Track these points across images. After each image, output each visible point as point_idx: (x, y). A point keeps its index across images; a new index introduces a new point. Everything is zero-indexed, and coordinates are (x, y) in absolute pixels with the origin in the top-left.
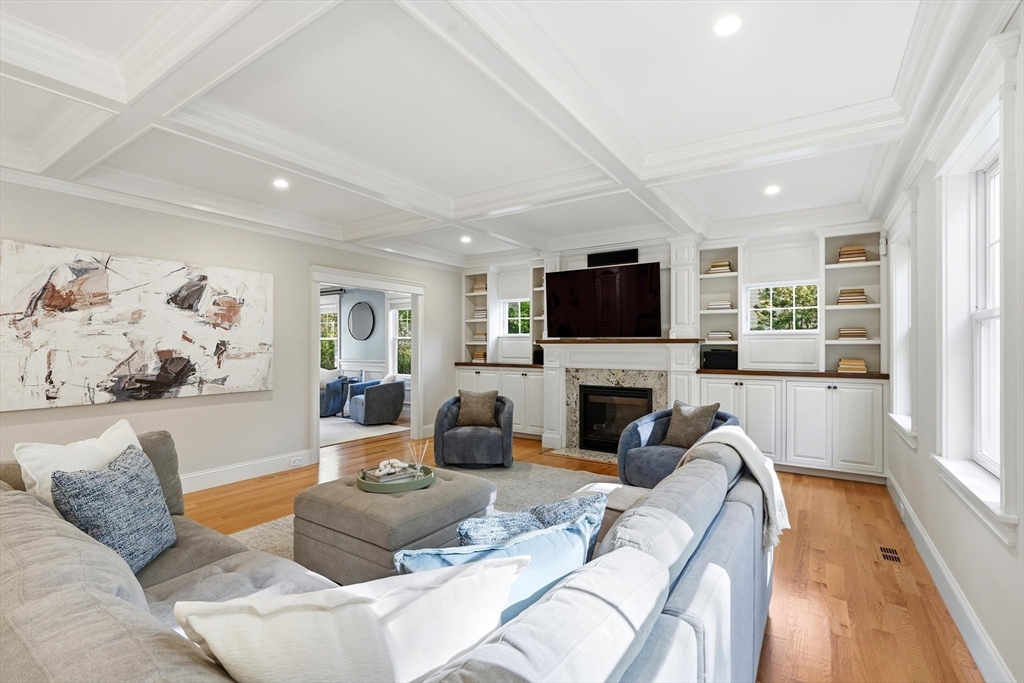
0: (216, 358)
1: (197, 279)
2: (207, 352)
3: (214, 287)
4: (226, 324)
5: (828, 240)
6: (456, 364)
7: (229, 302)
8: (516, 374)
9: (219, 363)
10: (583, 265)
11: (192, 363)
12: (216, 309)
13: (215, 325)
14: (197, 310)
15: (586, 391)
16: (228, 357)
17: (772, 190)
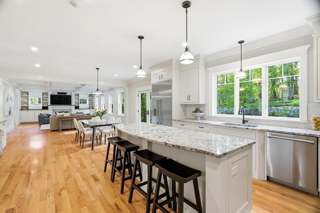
5: (89, 94)
8: (40, 111)
10: (57, 94)
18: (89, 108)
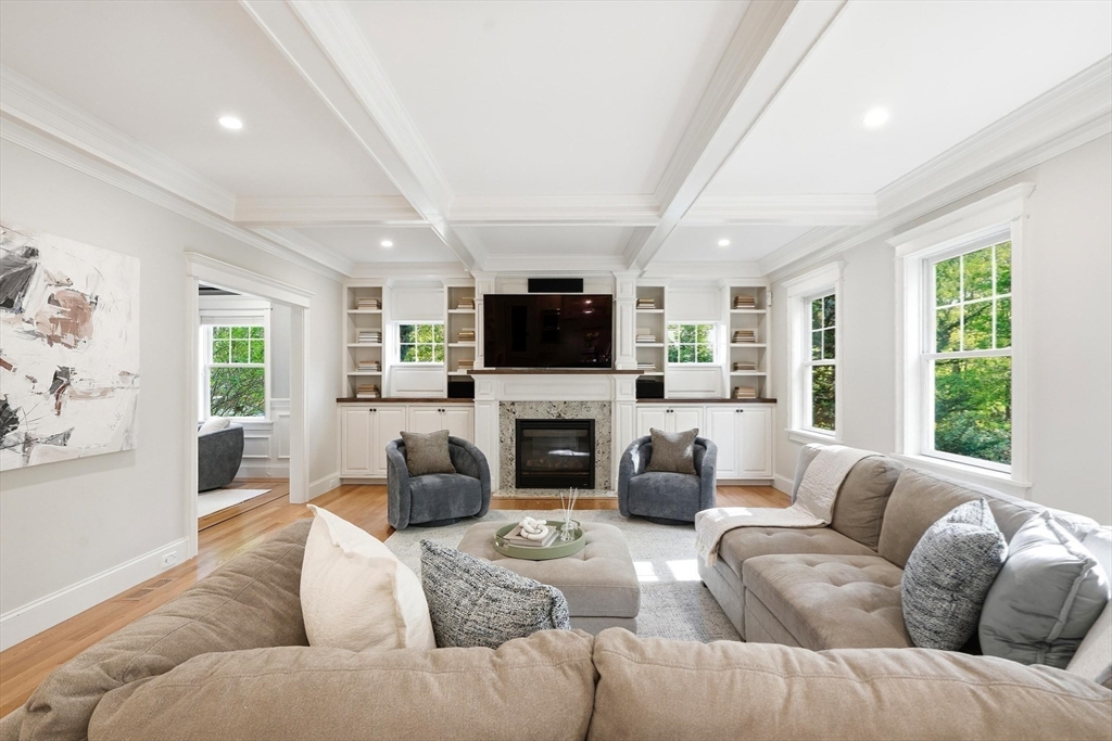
0: (53, 397)
1: (20, 252)
2: (38, 387)
3: (50, 270)
4: (69, 339)
5: (732, 288)
6: (339, 400)
7: (75, 300)
8: (432, 409)
9: (58, 407)
10: (523, 290)
11: (12, 407)
12: (53, 311)
13: (52, 340)
14: (21, 310)
15: (522, 425)
16: (73, 396)
17: (724, 243)
18: (734, 399)
